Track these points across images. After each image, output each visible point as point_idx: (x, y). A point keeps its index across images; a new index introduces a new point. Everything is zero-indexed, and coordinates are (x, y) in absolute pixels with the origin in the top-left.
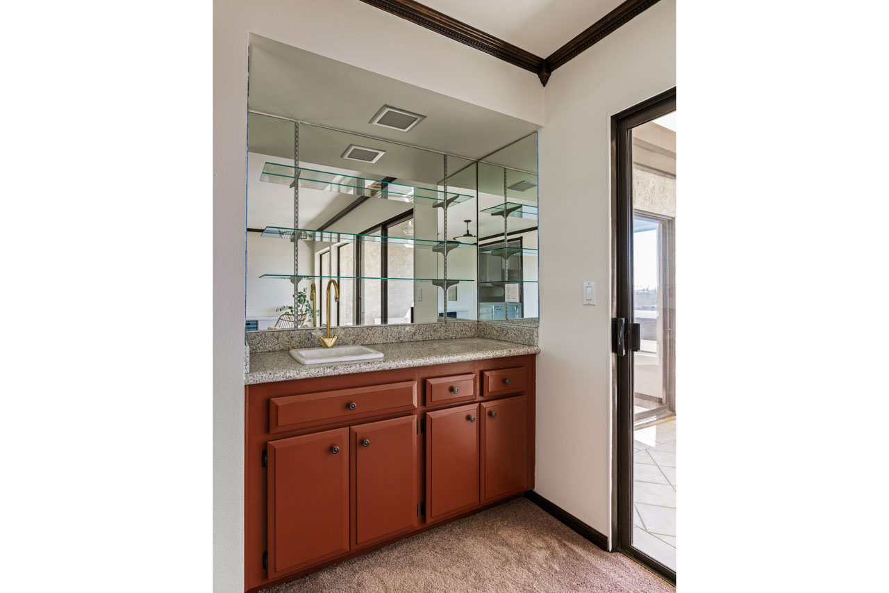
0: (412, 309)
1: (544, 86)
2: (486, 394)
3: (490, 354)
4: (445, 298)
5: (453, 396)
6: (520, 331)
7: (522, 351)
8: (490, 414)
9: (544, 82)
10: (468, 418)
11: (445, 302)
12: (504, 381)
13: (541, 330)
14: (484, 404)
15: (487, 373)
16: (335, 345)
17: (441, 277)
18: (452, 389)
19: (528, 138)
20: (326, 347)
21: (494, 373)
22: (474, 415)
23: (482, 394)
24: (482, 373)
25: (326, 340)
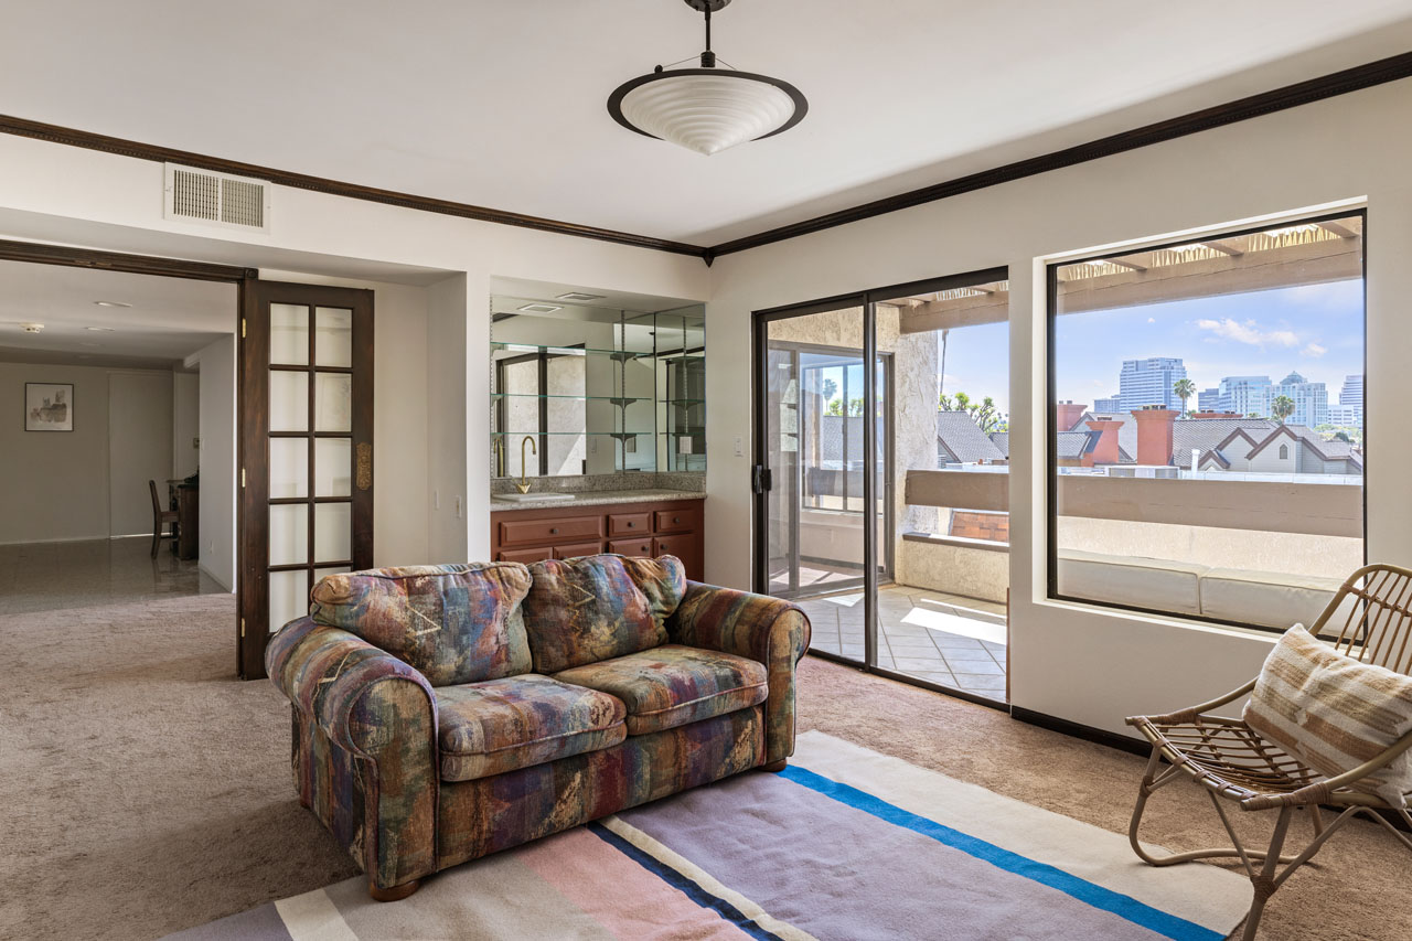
0: (584, 462)
1: (709, 266)
2: (659, 531)
3: (662, 497)
4: (624, 450)
5: (630, 529)
6: (692, 480)
7: (690, 495)
8: (662, 547)
9: (709, 264)
10: (643, 549)
11: (624, 454)
12: (674, 521)
13: (708, 477)
14: (657, 539)
15: (660, 514)
16: (530, 491)
17: (619, 431)
18: (629, 525)
19: (701, 306)
20: (522, 492)
21: (665, 513)
22: (648, 546)
23: (655, 531)
24: (655, 514)
25: (522, 488)
